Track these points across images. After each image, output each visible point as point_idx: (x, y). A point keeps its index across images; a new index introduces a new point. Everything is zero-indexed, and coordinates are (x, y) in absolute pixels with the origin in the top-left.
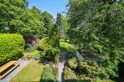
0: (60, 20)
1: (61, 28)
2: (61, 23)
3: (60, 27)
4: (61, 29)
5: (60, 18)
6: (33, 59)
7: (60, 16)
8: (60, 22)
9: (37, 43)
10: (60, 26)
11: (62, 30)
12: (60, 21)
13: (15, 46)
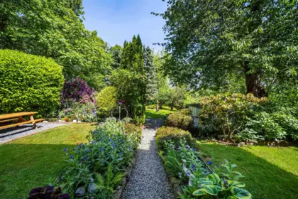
0: (148, 61)
1: (151, 78)
2: (151, 68)
3: (148, 76)
4: (150, 80)
5: (149, 57)
6: (79, 122)
7: (150, 53)
8: (149, 65)
9: (93, 101)
10: (148, 74)
11: (152, 83)
12: (150, 63)
13: (41, 79)
